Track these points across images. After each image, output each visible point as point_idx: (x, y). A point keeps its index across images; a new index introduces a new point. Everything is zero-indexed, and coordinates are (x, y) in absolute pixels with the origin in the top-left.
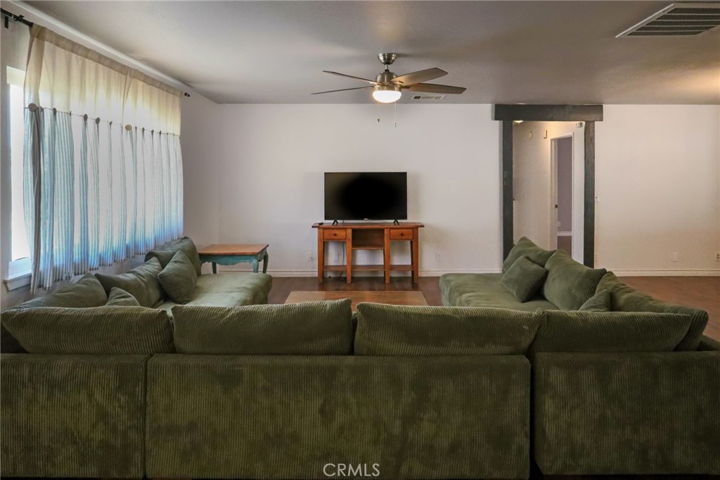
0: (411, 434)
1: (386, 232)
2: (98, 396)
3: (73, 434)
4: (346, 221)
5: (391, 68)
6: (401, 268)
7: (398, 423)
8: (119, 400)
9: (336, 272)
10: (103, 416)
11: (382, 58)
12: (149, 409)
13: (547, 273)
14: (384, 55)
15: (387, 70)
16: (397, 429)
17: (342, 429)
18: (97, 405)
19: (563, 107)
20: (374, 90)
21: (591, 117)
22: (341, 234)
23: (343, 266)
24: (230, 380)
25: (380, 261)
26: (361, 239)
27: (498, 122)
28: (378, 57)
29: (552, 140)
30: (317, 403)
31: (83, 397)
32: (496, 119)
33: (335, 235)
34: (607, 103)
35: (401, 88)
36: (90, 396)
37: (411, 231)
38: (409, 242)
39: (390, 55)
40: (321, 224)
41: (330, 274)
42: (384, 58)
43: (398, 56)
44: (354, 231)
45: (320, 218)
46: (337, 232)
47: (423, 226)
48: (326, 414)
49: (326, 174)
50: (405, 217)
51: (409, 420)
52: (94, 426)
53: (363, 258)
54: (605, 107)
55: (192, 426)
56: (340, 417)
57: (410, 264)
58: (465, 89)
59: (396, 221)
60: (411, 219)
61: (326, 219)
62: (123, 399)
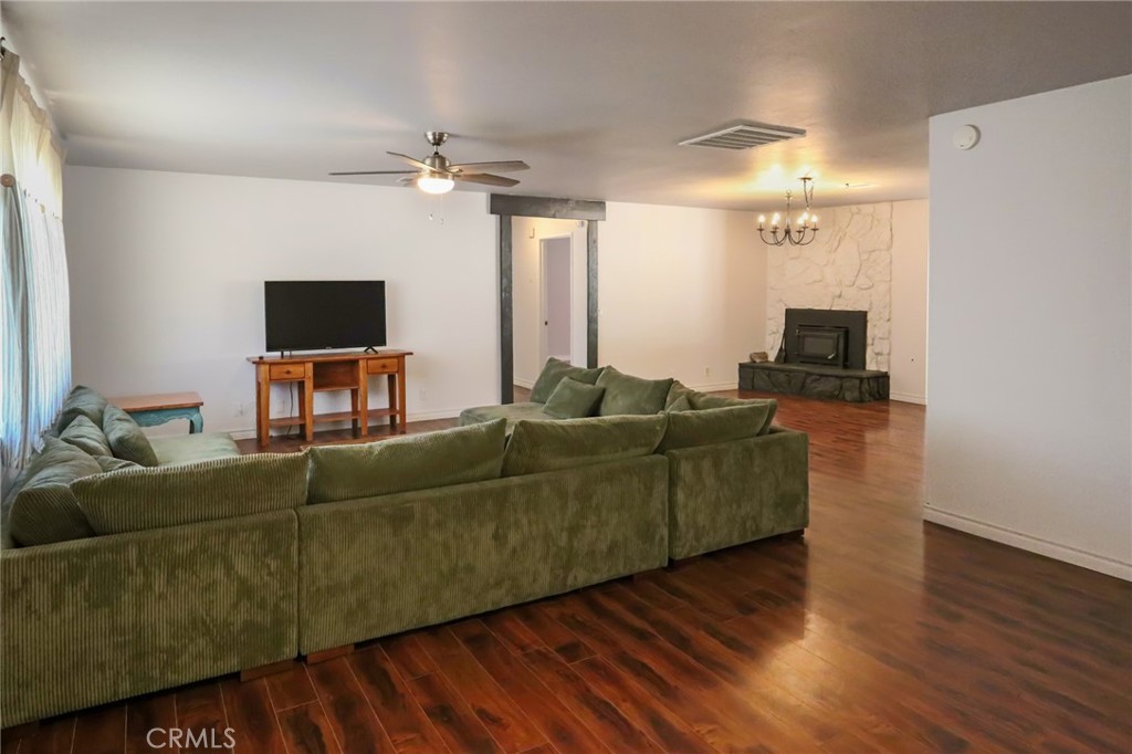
0: (575, 544)
1: (362, 363)
2: (242, 567)
3: (204, 622)
4: (295, 353)
5: (442, 150)
6: (377, 414)
7: (565, 535)
8: (269, 567)
9: (280, 428)
10: (245, 591)
11: (430, 137)
12: (305, 571)
13: (603, 392)
14: (434, 134)
15: (436, 153)
16: (563, 540)
17: (514, 551)
18: (239, 578)
19: (566, 201)
20: (420, 176)
21: (593, 215)
22: (297, 371)
23: (291, 418)
24: (400, 519)
25: (345, 405)
26: (326, 376)
27: (494, 216)
28: (426, 136)
29: (541, 241)
30: (490, 528)
31: (219, 573)
32: (492, 213)
33: (288, 372)
34: (610, 200)
35: (455, 176)
36: (229, 568)
37: (396, 360)
38: (386, 377)
39: (441, 135)
40: (261, 358)
41: (273, 433)
42: (434, 138)
43: (450, 135)
44: (317, 366)
45: (259, 348)
46: (291, 368)
47: (411, 354)
48: (499, 538)
49: (267, 283)
50: (383, 343)
51: (574, 530)
52: (235, 606)
53: (321, 404)
54: (607, 203)
55: (357, 582)
56: (514, 538)
57: (387, 406)
58: (518, 182)
59: (370, 347)
60: (392, 345)
61: (269, 348)
62: (273, 565)
